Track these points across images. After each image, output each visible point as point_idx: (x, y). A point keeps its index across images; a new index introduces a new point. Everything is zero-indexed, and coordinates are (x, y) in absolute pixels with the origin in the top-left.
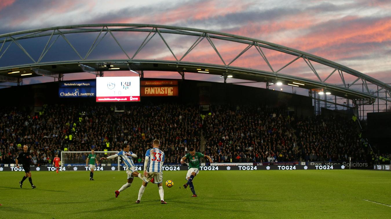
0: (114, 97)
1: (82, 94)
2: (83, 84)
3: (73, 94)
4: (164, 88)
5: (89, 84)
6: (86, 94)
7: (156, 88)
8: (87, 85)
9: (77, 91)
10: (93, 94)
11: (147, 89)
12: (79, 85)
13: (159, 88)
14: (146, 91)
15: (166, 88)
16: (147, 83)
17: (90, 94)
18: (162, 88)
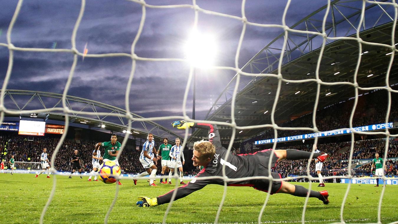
0: (29, 133)
1: (11, 129)
2: (12, 124)
3: (5, 129)
4: (58, 129)
5: (15, 124)
6: (13, 129)
7: (54, 129)
8: (14, 124)
9: (7, 127)
10: (17, 130)
11: (49, 129)
12: (9, 124)
13: (56, 129)
14: (48, 130)
15: (59, 129)
16: (49, 126)
17: (15, 130)
18: (57, 129)
